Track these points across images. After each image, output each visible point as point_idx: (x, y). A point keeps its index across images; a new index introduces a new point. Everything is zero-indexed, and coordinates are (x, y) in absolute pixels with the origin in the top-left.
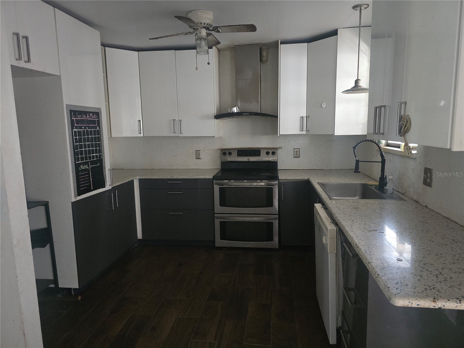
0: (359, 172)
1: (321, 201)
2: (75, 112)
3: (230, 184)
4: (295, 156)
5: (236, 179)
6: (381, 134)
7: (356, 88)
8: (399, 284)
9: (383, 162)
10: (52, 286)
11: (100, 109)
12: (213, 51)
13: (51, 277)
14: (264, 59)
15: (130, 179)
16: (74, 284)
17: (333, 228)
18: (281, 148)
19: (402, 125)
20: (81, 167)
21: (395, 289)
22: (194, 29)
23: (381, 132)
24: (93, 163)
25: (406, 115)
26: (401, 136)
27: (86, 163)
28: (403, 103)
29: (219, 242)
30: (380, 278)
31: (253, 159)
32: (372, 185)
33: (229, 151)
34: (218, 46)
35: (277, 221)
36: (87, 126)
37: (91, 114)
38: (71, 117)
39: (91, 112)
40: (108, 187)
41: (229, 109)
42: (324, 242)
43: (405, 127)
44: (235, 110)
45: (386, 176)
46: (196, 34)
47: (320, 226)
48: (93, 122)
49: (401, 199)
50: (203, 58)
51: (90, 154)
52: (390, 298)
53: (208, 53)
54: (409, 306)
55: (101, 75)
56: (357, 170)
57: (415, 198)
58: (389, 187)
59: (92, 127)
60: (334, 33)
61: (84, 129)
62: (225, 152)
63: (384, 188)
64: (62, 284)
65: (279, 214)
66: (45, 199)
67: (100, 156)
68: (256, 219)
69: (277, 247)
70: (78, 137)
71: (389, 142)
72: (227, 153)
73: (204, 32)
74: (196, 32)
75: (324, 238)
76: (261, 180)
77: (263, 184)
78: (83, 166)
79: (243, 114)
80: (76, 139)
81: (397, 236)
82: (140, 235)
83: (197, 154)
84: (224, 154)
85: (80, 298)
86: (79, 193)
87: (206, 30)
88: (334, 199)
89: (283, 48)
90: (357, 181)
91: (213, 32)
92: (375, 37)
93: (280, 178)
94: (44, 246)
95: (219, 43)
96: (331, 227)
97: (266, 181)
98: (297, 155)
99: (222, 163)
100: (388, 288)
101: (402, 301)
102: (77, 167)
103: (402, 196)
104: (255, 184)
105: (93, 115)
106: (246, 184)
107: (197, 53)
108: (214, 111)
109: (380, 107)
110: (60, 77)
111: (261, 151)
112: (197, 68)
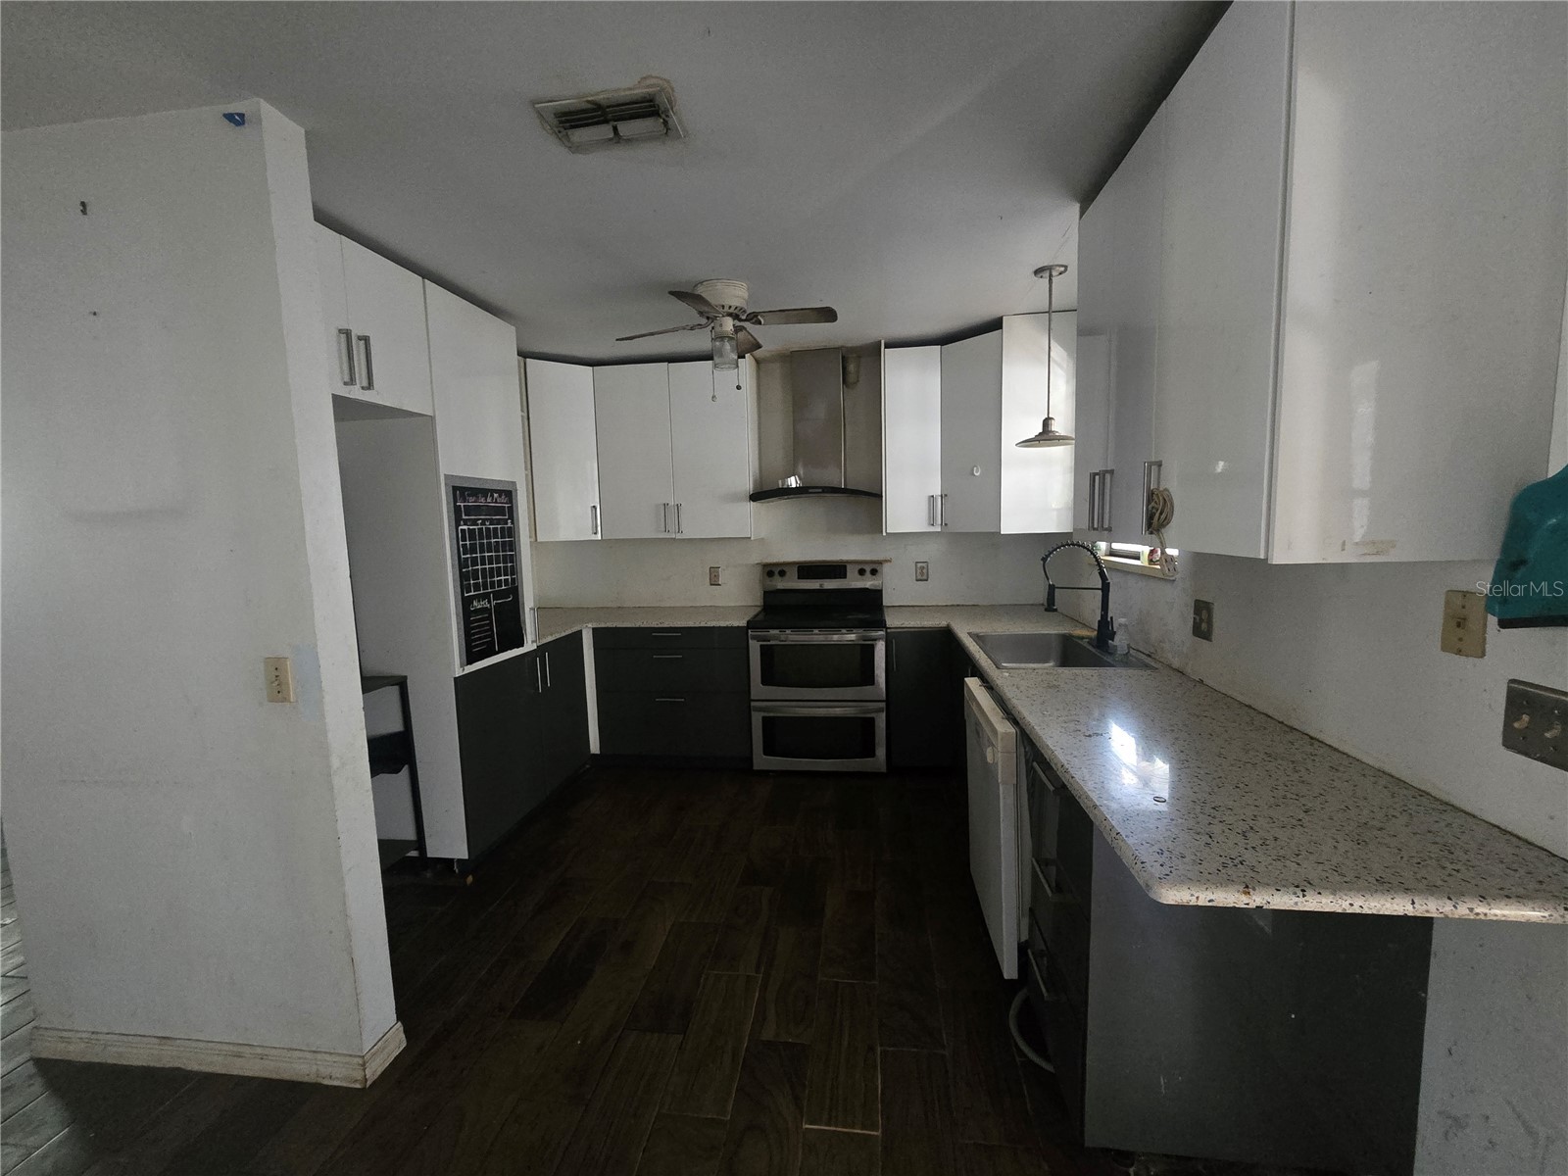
0: (1056, 610)
1: (977, 672)
2: (463, 490)
3: (783, 637)
4: (919, 577)
5: (794, 627)
6: (1106, 529)
7: (1046, 436)
8: (1166, 854)
9: (1105, 588)
10: (414, 854)
11: (514, 483)
12: (747, 364)
13: (410, 835)
14: (851, 378)
15: (575, 629)
16: (459, 850)
17: (1009, 731)
18: (890, 561)
19: (1154, 510)
20: (475, 603)
21: (1158, 865)
22: (708, 318)
23: (1106, 526)
24: (497, 595)
25: (1161, 489)
26: (1151, 533)
27: (485, 596)
28: (1155, 463)
29: (761, 761)
30: (1123, 840)
31: (830, 584)
32: (1082, 638)
33: (779, 569)
34: (758, 353)
35: (884, 715)
36: (487, 519)
37: (496, 495)
38: (455, 501)
39: (496, 491)
40: (529, 646)
41: (780, 482)
42: (989, 759)
43: (1161, 514)
44: (793, 482)
45: (1112, 618)
46: (713, 328)
47: (977, 724)
48: (500, 511)
49: (1147, 666)
50: (727, 377)
51: (492, 576)
52: (1147, 885)
53: (738, 366)
54: (1191, 904)
55: (518, 414)
56: (1050, 606)
57: (1176, 663)
58: (1120, 641)
59: (498, 522)
60: (996, 325)
61: (481, 524)
62: (771, 570)
63: (1107, 643)
64: (434, 850)
65: (888, 701)
66: (398, 671)
67: (513, 580)
68: (838, 711)
69: (884, 769)
70: (468, 543)
71: (1116, 546)
72: (776, 573)
73: (729, 324)
74: (712, 325)
75: (989, 751)
76: (850, 627)
77: (852, 637)
78: (479, 601)
79: (810, 491)
80: (464, 546)
81: (1137, 744)
82: (595, 746)
83: (713, 576)
84: (770, 574)
85: (470, 879)
86: (471, 658)
87: (734, 320)
88: (1006, 668)
89: (889, 356)
90: (1051, 628)
91: (747, 325)
92: (1085, 332)
93: (888, 624)
94: (397, 771)
95: (759, 346)
96: (1004, 728)
97: (861, 631)
98: (922, 575)
99: (765, 592)
100: (1142, 863)
101: (1175, 892)
102: (466, 603)
103: (1148, 660)
104: (836, 637)
105: (500, 496)
106: (817, 637)
107: (715, 366)
108: (748, 485)
109: (1103, 474)
110: (432, 418)
111: (849, 567)
112: (714, 397)
